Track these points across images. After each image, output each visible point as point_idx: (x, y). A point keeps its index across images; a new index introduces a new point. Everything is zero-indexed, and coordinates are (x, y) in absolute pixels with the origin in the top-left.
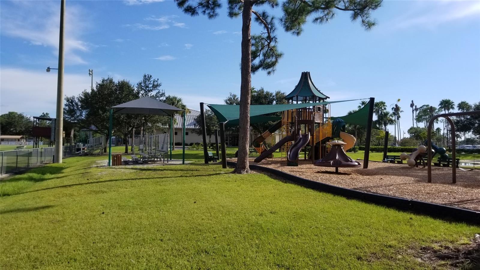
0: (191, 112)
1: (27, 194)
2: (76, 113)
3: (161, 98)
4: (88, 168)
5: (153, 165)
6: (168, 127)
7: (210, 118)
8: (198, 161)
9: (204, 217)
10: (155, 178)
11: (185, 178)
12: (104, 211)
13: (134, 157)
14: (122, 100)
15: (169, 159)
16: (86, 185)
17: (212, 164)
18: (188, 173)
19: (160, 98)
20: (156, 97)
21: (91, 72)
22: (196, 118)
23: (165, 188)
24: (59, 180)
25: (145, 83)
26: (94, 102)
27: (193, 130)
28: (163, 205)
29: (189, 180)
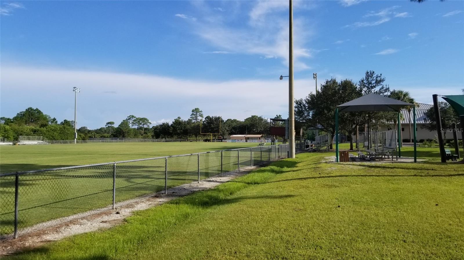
0: (420, 106)
1: (272, 184)
2: (304, 114)
3: (386, 94)
4: (318, 163)
5: (381, 163)
6: (393, 123)
7: (444, 111)
8: (433, 159)
9: (451, 222)
10: (386, 176)
11: (420, 177)
12: (340, 205)
13: (361, 154)
14: (345, 99)
15: (398, 157)
16: (318, 179)
17: (451, 163)
18: (423, 172)
19: (384, 94)
20: (380, 93)
21: (315, 76)
22: (427, 112)
23: (399, 186)
24: (295, 173)
25: (367, 79)
26: (320, 102)
27: (423, 126)
28: (399, 205)
29: (425, 180)
